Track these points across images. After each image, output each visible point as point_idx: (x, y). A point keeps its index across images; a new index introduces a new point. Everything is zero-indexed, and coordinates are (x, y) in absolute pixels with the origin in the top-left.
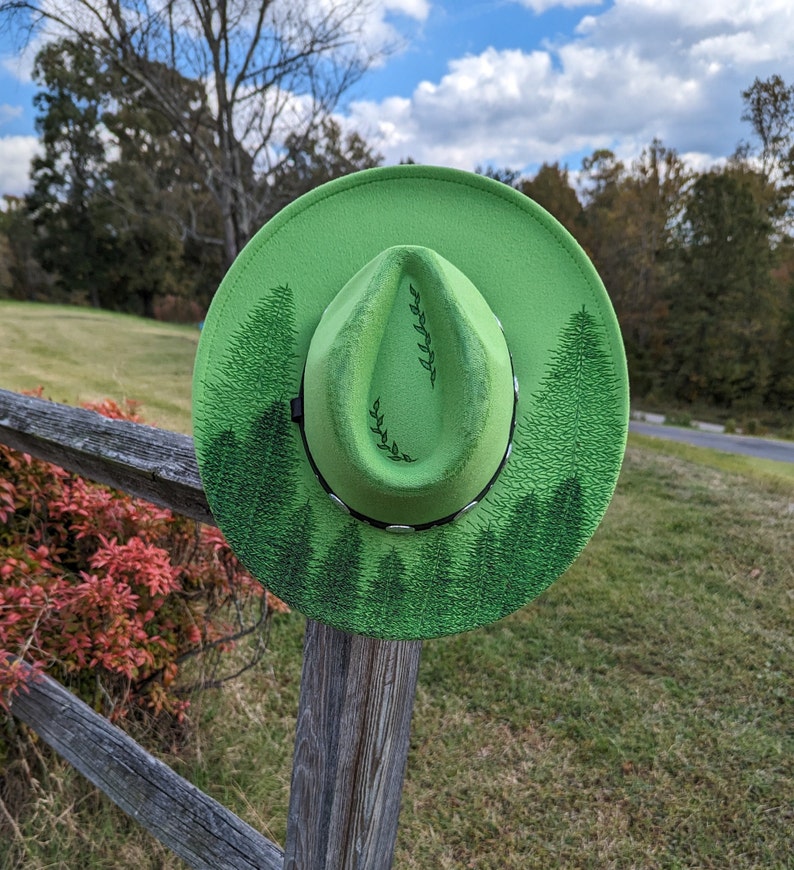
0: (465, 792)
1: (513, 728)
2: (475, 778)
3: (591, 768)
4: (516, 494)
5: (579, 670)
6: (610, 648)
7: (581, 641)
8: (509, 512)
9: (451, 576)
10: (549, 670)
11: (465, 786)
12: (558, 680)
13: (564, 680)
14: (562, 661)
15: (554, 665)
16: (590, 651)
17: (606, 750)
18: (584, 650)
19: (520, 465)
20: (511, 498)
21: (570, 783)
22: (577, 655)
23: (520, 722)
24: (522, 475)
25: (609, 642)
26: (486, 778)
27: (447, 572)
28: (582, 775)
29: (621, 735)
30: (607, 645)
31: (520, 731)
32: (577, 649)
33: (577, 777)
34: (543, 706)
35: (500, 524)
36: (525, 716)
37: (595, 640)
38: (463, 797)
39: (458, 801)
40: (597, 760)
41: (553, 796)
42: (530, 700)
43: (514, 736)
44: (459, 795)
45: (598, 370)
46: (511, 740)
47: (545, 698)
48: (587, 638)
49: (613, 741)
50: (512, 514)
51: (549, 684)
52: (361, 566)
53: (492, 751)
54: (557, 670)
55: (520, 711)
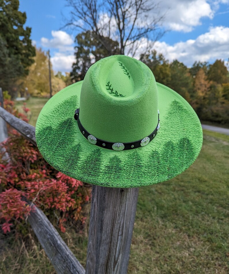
0: (170, 256)
1: (189, 236)
2: (174, 252)
3: (215, 253)
4: (164, 141)
5: (214, 218)
6: (226, 211)
7: (215, 208)
8: (163, 146)
9: (142, 165)
10: (203, 217)
11: (170, 254)
12: (206, 221)
13: (208, 221)
14: (208, 214)
15: (205, 216)
16: (218, 212)
17: (221, 247)
18: (216, 211)
19: (163, 133)
20: (162, 142)
21: (207, 258)
22: (213, 212)
23: (191, 234)
24: (165, 136)
25: (225, 209)
26: (178, 252)
27: (140, 163)
28: (212, 255)
29: (227, 243)
30: (224, 210)
31: (191, 237)
32: (213, 210)
33: (209, 256)
34: (200, 229)
35: (160, 149)
36: (193, 232)
37: (220, 208)
38: (169, 258)
39: (167, 259)
40: (217, 251)
41: (200, 262)
42: (196, 227)
43: (189, 238)
44: (168, 257)
45: (185, 113)
46: (188, 240)
47: (201, 227)
48: (217, 207)
49: (223, 245)
50: (164, 147)
51: (203, 222)
52: (101, 161)
53: (181, 243)
54: (206, 218)
55: (192, 230)
